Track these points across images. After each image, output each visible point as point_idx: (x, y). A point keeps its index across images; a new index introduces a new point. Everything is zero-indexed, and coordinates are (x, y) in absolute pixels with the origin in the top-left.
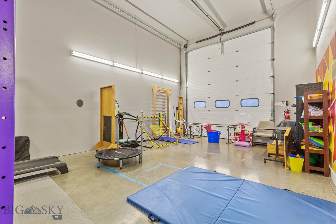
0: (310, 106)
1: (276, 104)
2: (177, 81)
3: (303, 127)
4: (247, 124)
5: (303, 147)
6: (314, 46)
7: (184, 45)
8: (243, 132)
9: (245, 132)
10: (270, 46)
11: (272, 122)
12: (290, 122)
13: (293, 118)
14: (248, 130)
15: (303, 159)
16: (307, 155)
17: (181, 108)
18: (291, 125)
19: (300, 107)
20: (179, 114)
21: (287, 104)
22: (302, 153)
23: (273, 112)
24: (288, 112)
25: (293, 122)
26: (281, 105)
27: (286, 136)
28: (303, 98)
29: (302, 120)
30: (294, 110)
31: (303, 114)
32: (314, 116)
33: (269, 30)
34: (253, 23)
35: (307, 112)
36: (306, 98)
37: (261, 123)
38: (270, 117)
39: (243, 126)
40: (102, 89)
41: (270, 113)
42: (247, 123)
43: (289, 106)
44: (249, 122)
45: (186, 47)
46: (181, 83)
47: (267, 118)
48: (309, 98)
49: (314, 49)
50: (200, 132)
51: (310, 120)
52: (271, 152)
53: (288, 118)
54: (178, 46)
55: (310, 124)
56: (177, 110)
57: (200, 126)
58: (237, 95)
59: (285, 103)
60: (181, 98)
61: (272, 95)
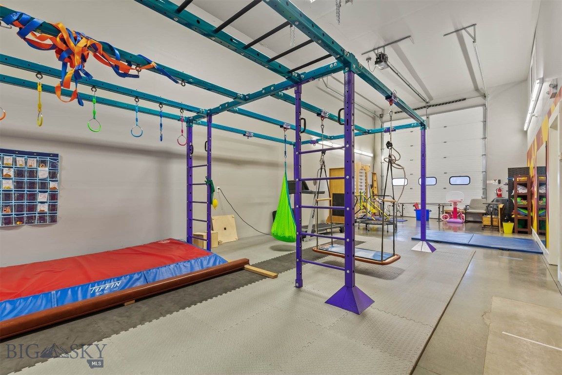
0: (518, 186)
1: (488, 182)
2: (372, 155)
3: (514, 201)
4: (460, 202)
5: (513, 216)
6: (525, 129)
7: (380, 115)
8: (455, 209)
9: (458, 210)
10: (482, 124)
11: (484, 199)
12: (503, 200)
13: (505, 196)
14: (461, 208)
15: (513, 224)
16: (516, 221)
17: (375, 185)
18: (503, 201)
19: (511, 186)
20: (373, 192)
21: (499, 182)
22: (512, 220)
23: (485, 190)
24: (500, 190)
25: (505, 200)
26: (493, 183)
27: (501, 208)
28: (513, 179)
29: (513, 197)
30: (506, 188)
31: (514, 191)
32: (521, 193)
33: (481, 109)
34: (464, 99)
35: (516, 190)
36: (516, 179)
37: (473, 201)
38: (482, 195)
39: (455, 203)
40: (330, 169)
41: (482, 191)
42: (460, 200)
43: (502, 185)
44: (462, 200)
45: (381, 116)
46: (374, 158)
47: (479, 195)
48: (518, 180)
49: (526, 132)
50: (401, 211)
51: (519, 196)
52: (487, 224)
53: (500, 195)
54: (372, 115)
55: (519, 199)
56: (371, 187)
57: (401, 205)
58: (445, 172)
59: (497, 181)
60: (375, 174)
61: (484, 173)
